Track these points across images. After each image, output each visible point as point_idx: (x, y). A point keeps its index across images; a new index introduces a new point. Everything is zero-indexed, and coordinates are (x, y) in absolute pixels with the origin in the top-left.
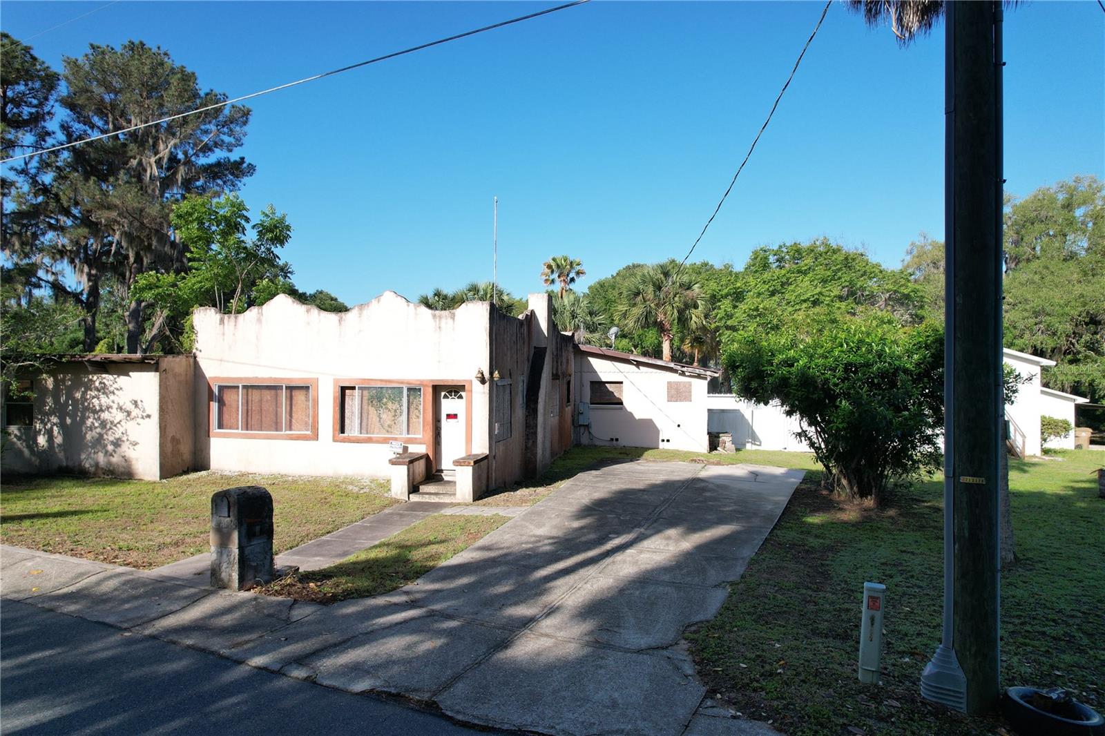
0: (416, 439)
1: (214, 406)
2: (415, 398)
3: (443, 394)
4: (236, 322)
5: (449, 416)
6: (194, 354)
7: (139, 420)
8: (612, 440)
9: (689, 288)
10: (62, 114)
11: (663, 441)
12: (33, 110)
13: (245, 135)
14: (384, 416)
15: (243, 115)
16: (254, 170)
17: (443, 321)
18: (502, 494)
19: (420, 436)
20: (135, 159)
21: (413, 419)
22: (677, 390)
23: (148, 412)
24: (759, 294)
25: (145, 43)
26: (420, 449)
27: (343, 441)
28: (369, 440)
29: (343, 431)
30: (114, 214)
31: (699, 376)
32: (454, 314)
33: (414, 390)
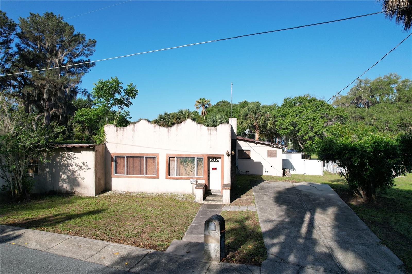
0: (201, 178)
1: (113, 164)
2: (200, 162)
3: (210, 160)
4: (123, 131)
5: (213, 169)
6: (105, 143)
7: (85, 170)
8: (246, 172)
9: (266, 113)
10: (17, 40)
11: (266, 172)
12: (6, 38)
13: (94, 51)
14: (187, 169)
15: (93, 43)
16: (95, 65)
17: (212, 131)
18: (237, 199)
19: (202, 177)
20: (49, 59)
21: (199, 170)
22: (271, 153)
23: (89, 167)
24: (292, 116)
25: (53, 13)
26: (203, 182)
27: (170, 179)
28: (181, 179)
29: (169, 175)
30: (44, 82)
31: (279, 148)
32: (216, 129)
33: (200, 159)
